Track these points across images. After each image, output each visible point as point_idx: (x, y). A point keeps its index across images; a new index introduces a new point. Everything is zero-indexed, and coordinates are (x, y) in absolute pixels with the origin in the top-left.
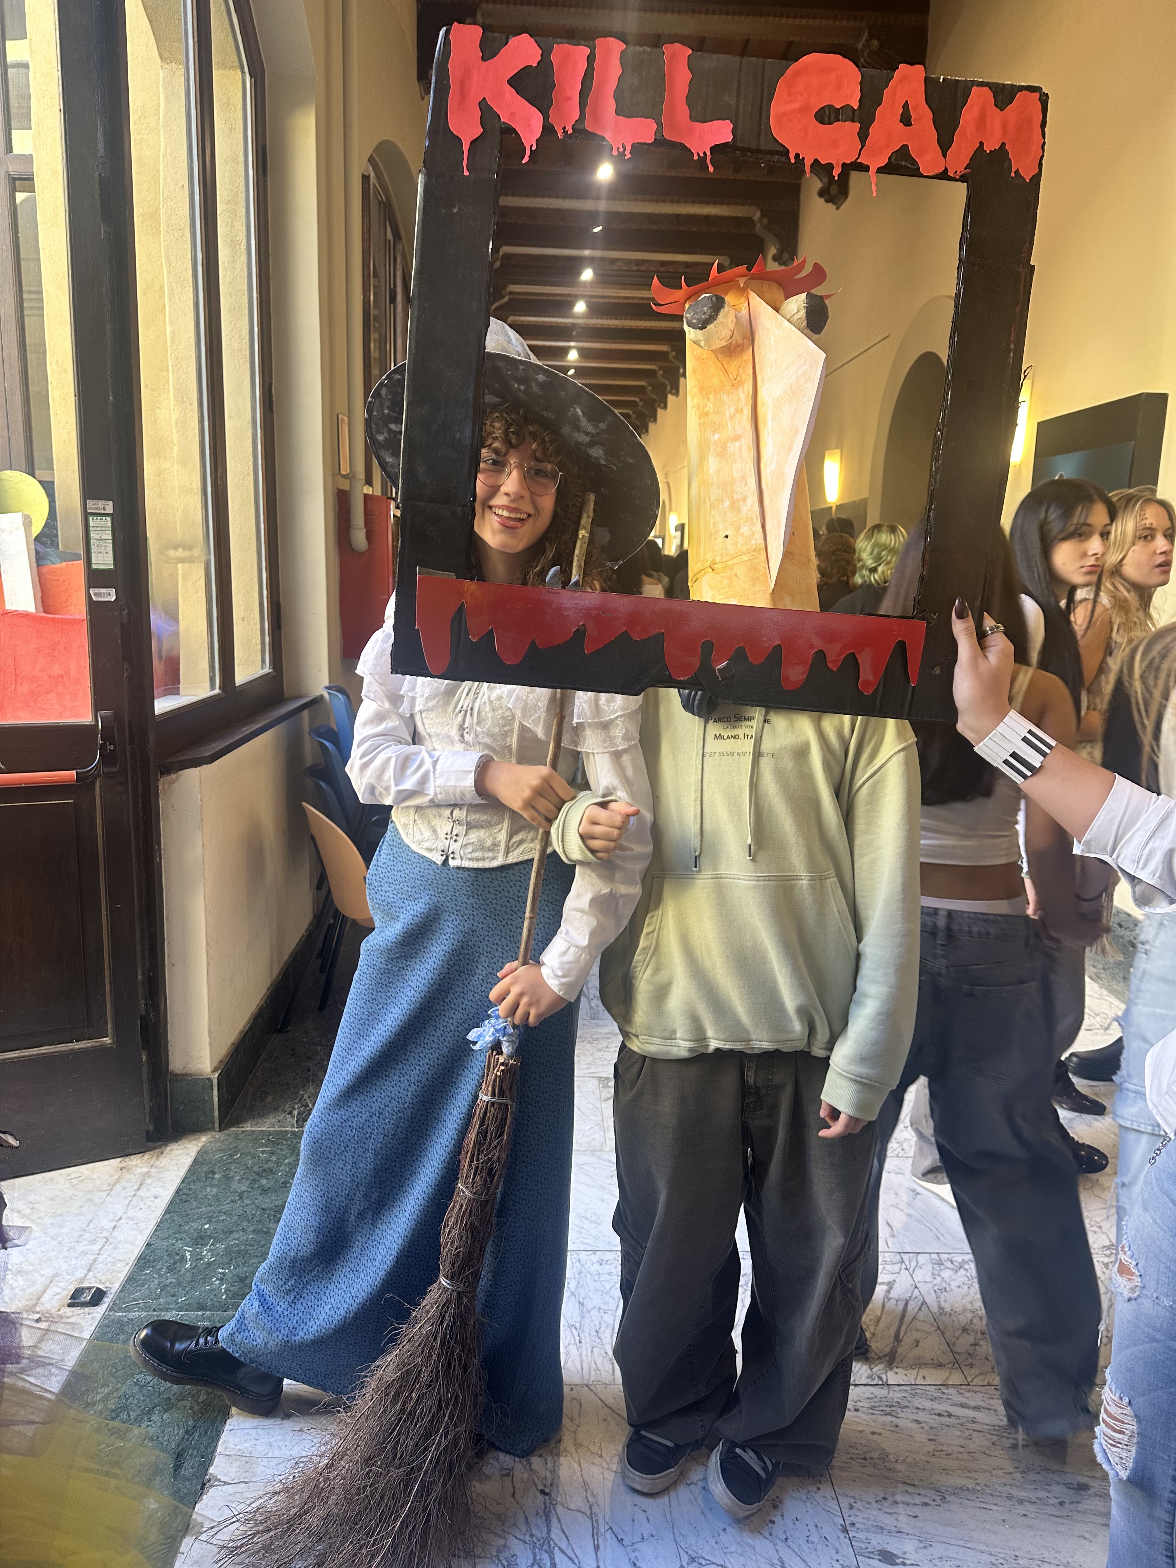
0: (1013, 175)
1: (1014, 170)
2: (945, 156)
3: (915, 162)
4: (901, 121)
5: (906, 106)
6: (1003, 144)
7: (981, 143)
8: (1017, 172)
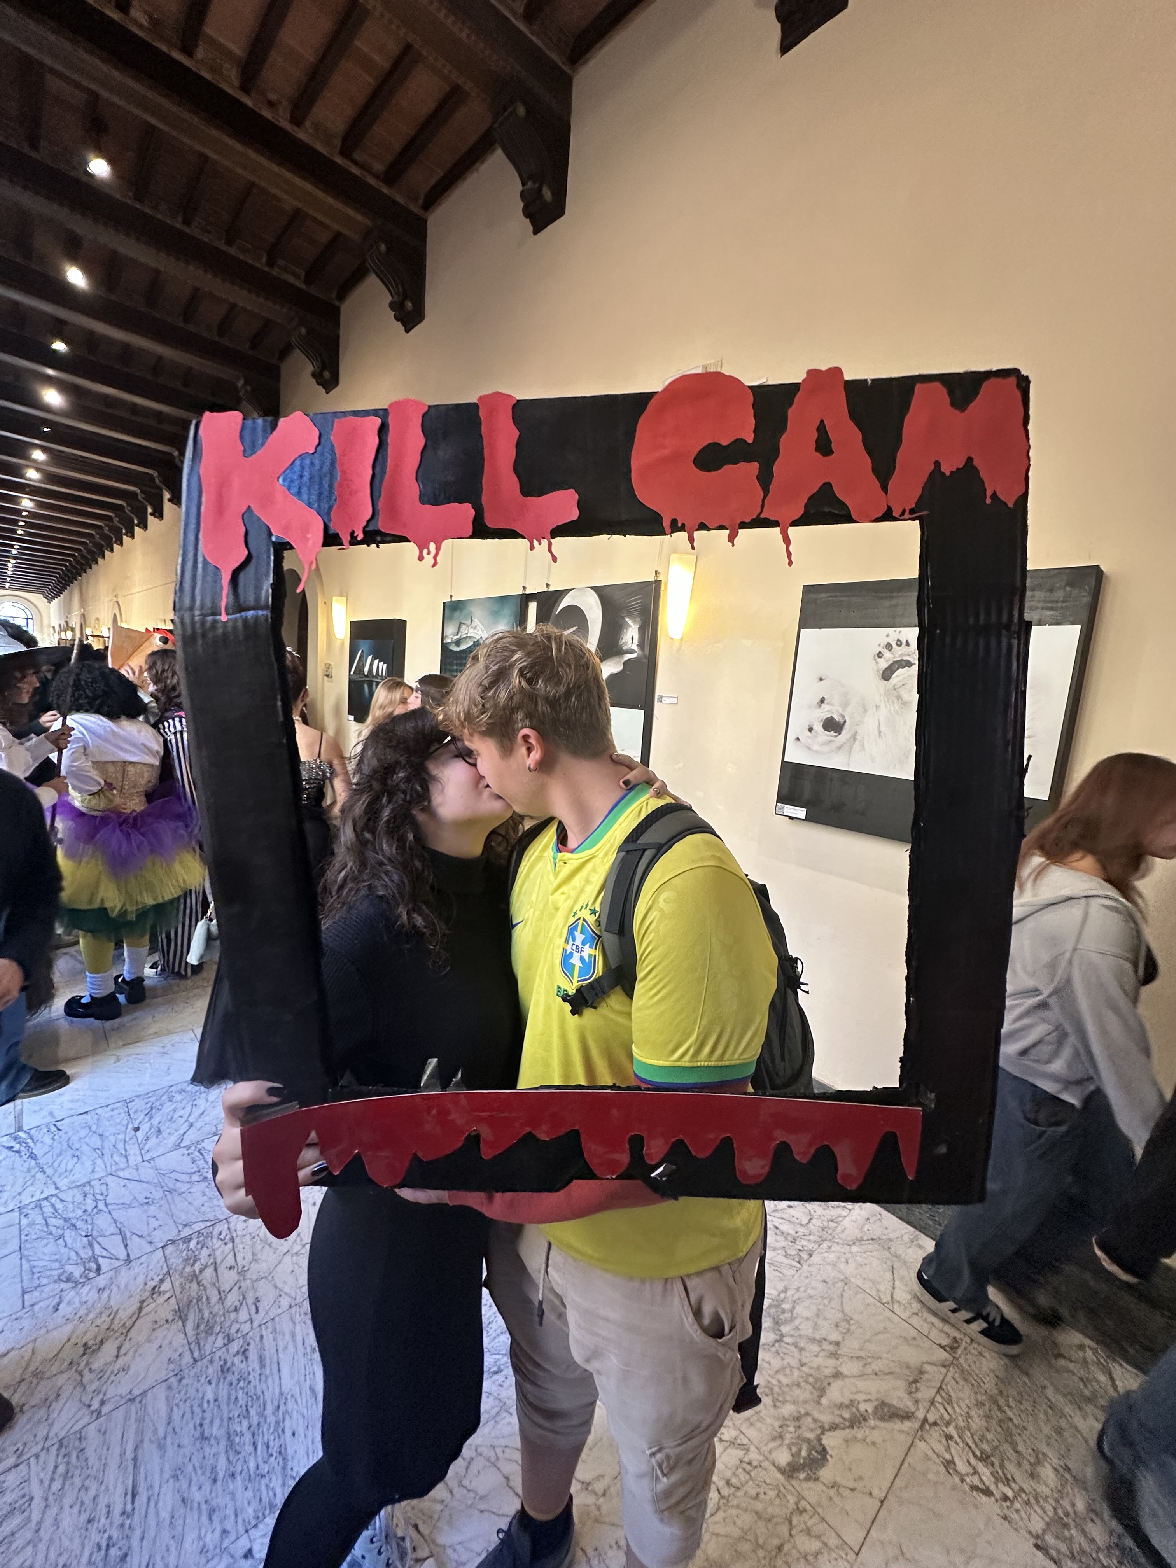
0: (988, 501)
1: (989, 493)
2: (885, 489)
3: (843, 504)
4: (816, 450)
5: (822, 428)
6: (970, 459)
7: (937, 464)
8: (994, 495)
